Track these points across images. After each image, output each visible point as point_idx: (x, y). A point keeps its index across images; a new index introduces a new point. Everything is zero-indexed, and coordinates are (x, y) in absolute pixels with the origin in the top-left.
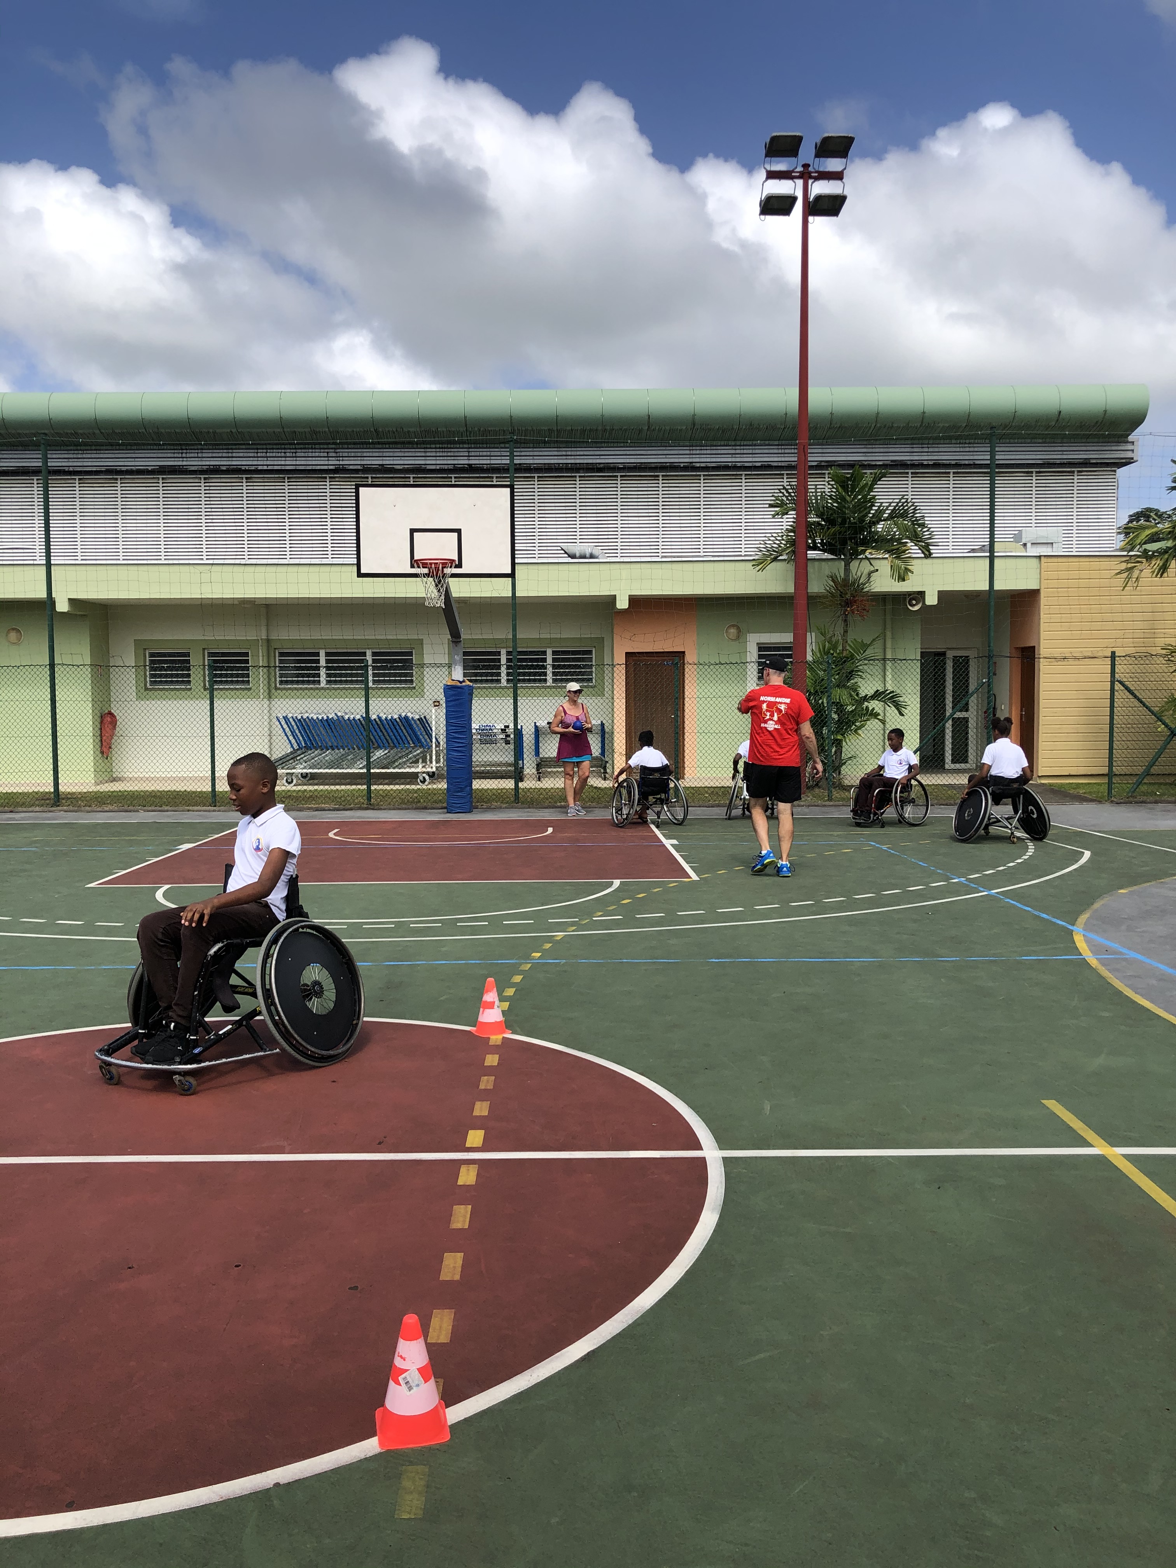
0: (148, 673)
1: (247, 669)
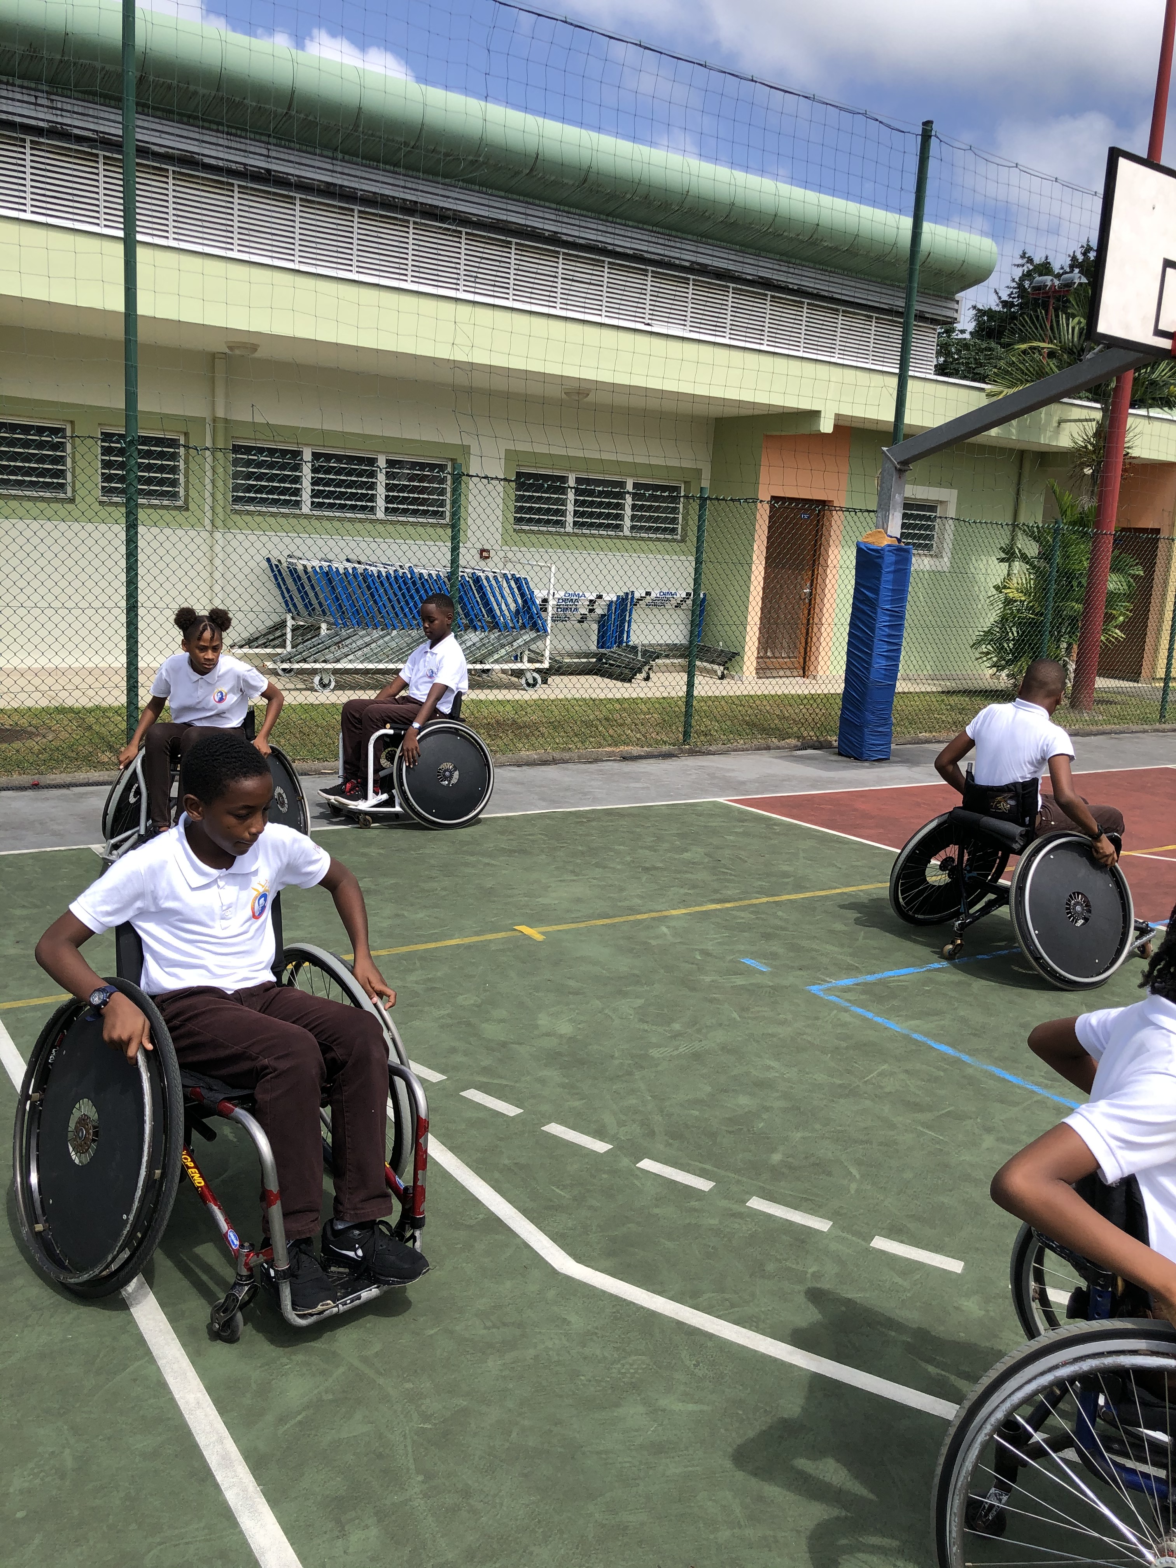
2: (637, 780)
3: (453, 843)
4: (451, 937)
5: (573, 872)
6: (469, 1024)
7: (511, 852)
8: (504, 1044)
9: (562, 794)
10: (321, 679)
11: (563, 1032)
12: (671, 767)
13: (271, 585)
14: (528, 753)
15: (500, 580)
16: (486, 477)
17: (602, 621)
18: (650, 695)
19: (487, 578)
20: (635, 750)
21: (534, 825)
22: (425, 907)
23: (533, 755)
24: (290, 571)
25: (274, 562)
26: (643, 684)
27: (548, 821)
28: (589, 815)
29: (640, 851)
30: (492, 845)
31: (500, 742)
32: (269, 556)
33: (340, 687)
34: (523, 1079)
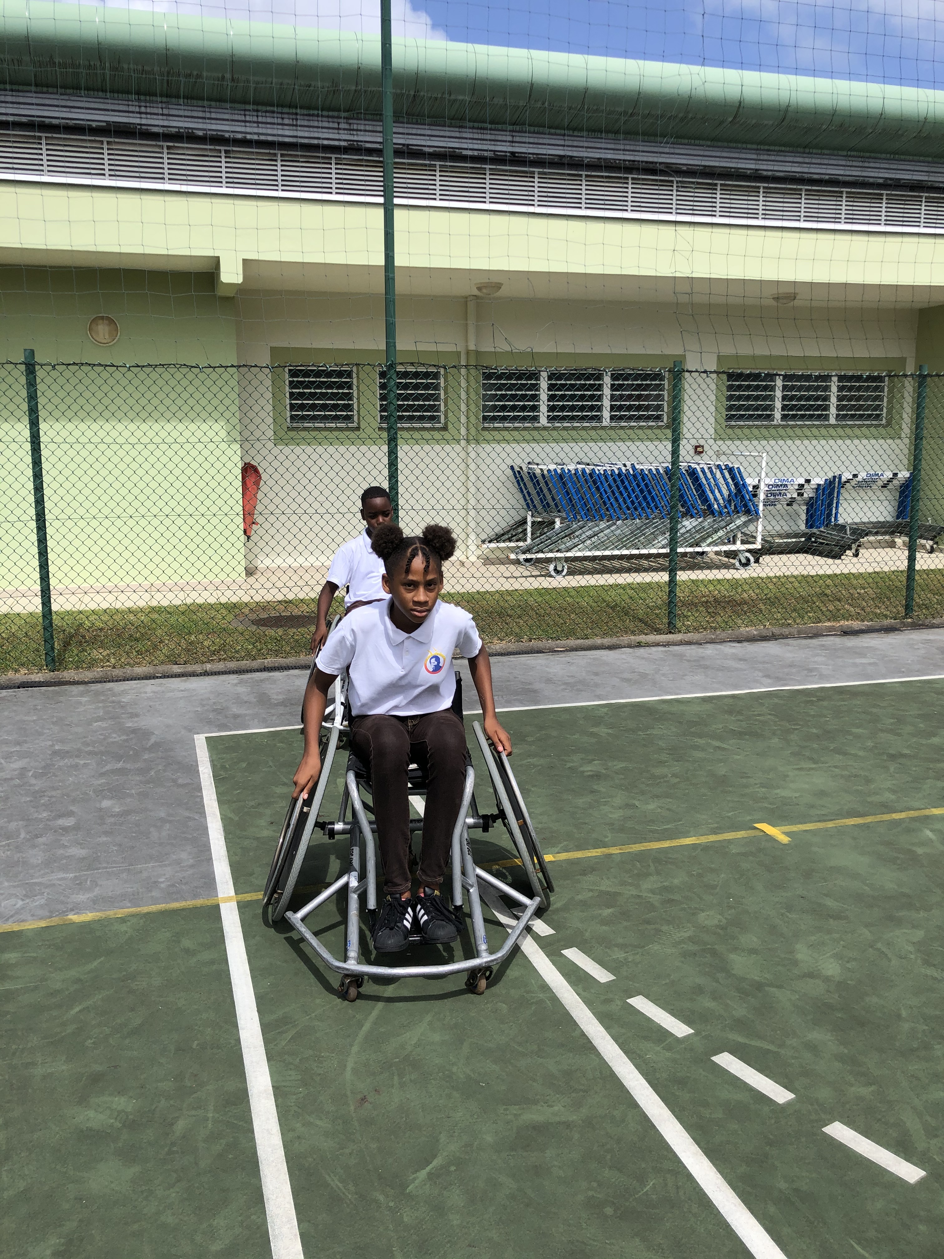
1: (437, 397)
2: (862, 655)
3: (680, 723)
4: (686, 835)
5: (811, 759)
6: (714, 953)
7: (740, 735)
8: (759, 986)
9: (786, 670)
10: (556, 566)
11: (830, 973)
12: (894, 641)
13: (514, 490)
14: (747, 629)
15: (714, 470)
16: (705, 372)
17: (811, 504)
18: (862, 570)
19: (703, 470)
20: (856, 624)
21: (762, 704)
22: (657, 797)
23: (753, 631)
24: (531, 477)
25: (517, 469)
26: (855, 560)
27: (776, 700)
28: (818, 694)
29: (882, 735)
30: (721, 726)
31: (719, 619)
32: (513, 464)
33: (571, 573)
34: (788, 1042)
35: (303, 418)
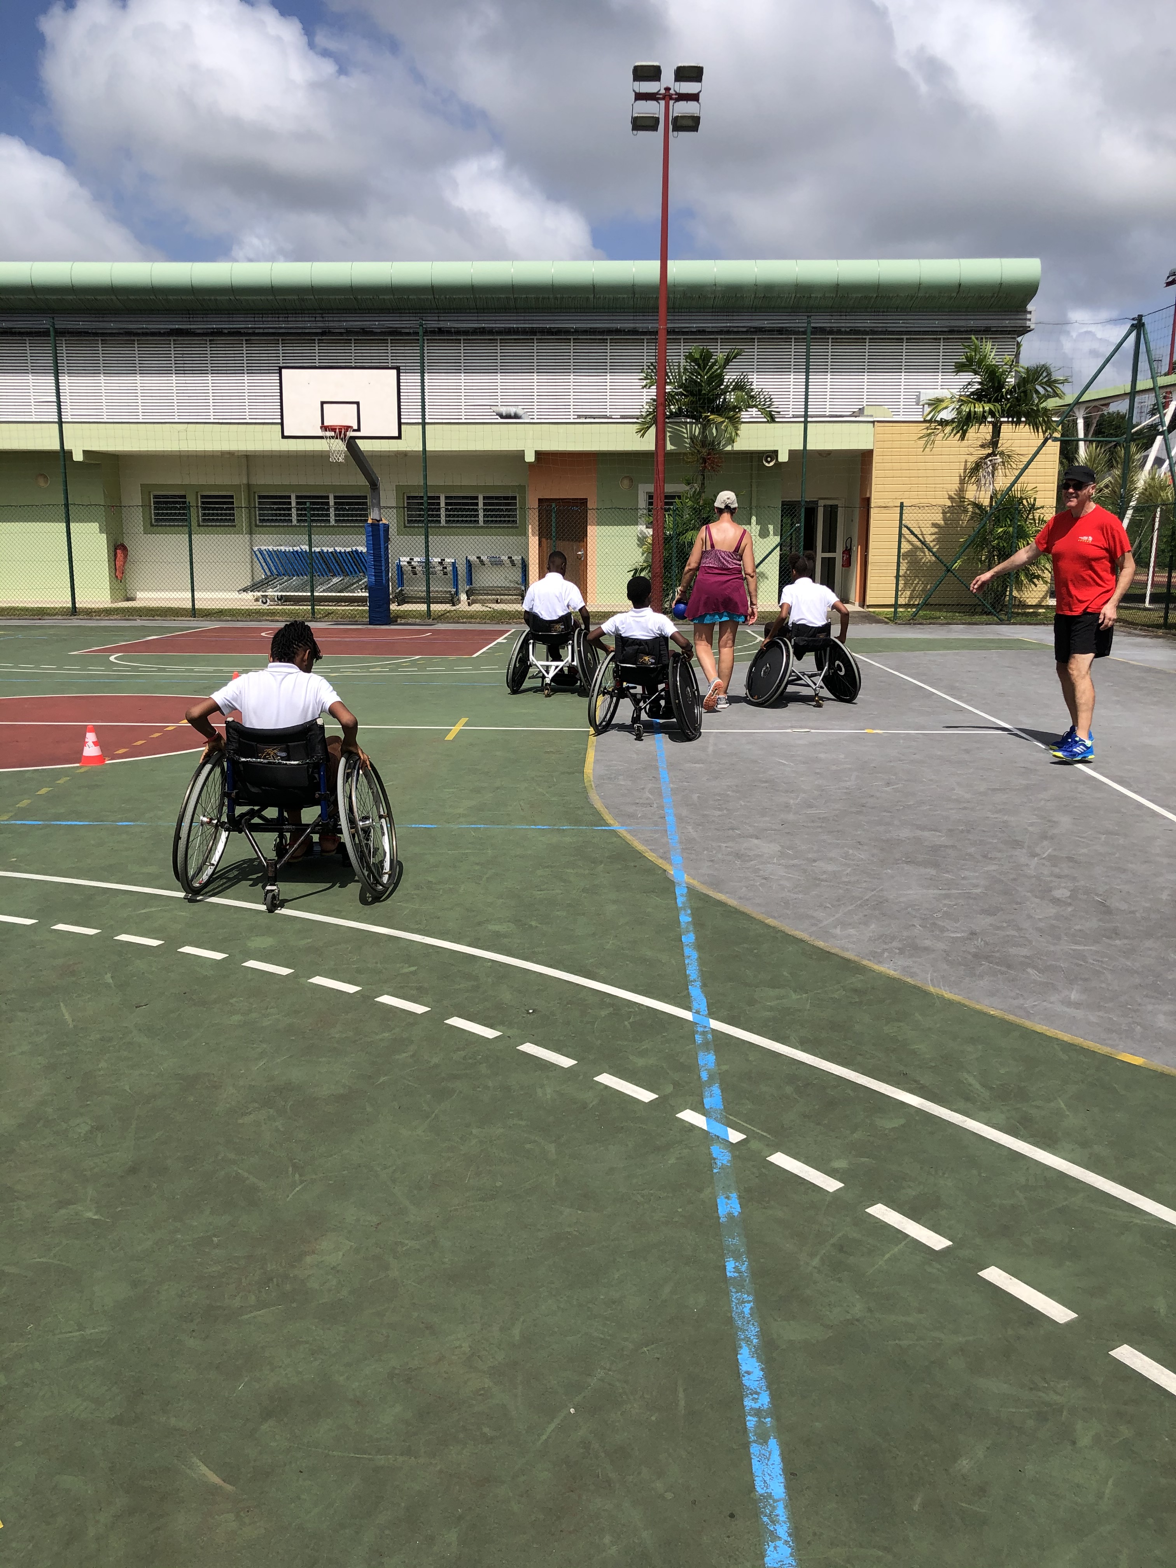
0: (153, 512)
1: (233, 509)
35: (161, 520)
